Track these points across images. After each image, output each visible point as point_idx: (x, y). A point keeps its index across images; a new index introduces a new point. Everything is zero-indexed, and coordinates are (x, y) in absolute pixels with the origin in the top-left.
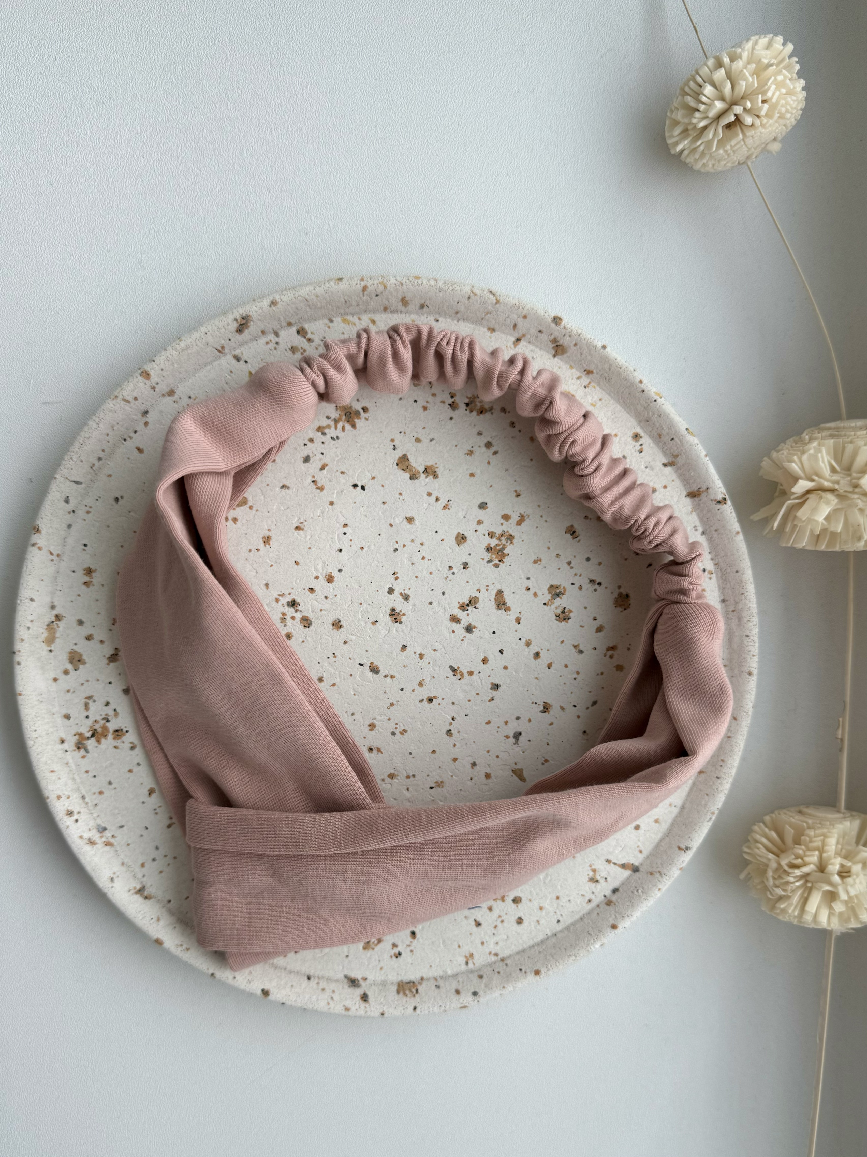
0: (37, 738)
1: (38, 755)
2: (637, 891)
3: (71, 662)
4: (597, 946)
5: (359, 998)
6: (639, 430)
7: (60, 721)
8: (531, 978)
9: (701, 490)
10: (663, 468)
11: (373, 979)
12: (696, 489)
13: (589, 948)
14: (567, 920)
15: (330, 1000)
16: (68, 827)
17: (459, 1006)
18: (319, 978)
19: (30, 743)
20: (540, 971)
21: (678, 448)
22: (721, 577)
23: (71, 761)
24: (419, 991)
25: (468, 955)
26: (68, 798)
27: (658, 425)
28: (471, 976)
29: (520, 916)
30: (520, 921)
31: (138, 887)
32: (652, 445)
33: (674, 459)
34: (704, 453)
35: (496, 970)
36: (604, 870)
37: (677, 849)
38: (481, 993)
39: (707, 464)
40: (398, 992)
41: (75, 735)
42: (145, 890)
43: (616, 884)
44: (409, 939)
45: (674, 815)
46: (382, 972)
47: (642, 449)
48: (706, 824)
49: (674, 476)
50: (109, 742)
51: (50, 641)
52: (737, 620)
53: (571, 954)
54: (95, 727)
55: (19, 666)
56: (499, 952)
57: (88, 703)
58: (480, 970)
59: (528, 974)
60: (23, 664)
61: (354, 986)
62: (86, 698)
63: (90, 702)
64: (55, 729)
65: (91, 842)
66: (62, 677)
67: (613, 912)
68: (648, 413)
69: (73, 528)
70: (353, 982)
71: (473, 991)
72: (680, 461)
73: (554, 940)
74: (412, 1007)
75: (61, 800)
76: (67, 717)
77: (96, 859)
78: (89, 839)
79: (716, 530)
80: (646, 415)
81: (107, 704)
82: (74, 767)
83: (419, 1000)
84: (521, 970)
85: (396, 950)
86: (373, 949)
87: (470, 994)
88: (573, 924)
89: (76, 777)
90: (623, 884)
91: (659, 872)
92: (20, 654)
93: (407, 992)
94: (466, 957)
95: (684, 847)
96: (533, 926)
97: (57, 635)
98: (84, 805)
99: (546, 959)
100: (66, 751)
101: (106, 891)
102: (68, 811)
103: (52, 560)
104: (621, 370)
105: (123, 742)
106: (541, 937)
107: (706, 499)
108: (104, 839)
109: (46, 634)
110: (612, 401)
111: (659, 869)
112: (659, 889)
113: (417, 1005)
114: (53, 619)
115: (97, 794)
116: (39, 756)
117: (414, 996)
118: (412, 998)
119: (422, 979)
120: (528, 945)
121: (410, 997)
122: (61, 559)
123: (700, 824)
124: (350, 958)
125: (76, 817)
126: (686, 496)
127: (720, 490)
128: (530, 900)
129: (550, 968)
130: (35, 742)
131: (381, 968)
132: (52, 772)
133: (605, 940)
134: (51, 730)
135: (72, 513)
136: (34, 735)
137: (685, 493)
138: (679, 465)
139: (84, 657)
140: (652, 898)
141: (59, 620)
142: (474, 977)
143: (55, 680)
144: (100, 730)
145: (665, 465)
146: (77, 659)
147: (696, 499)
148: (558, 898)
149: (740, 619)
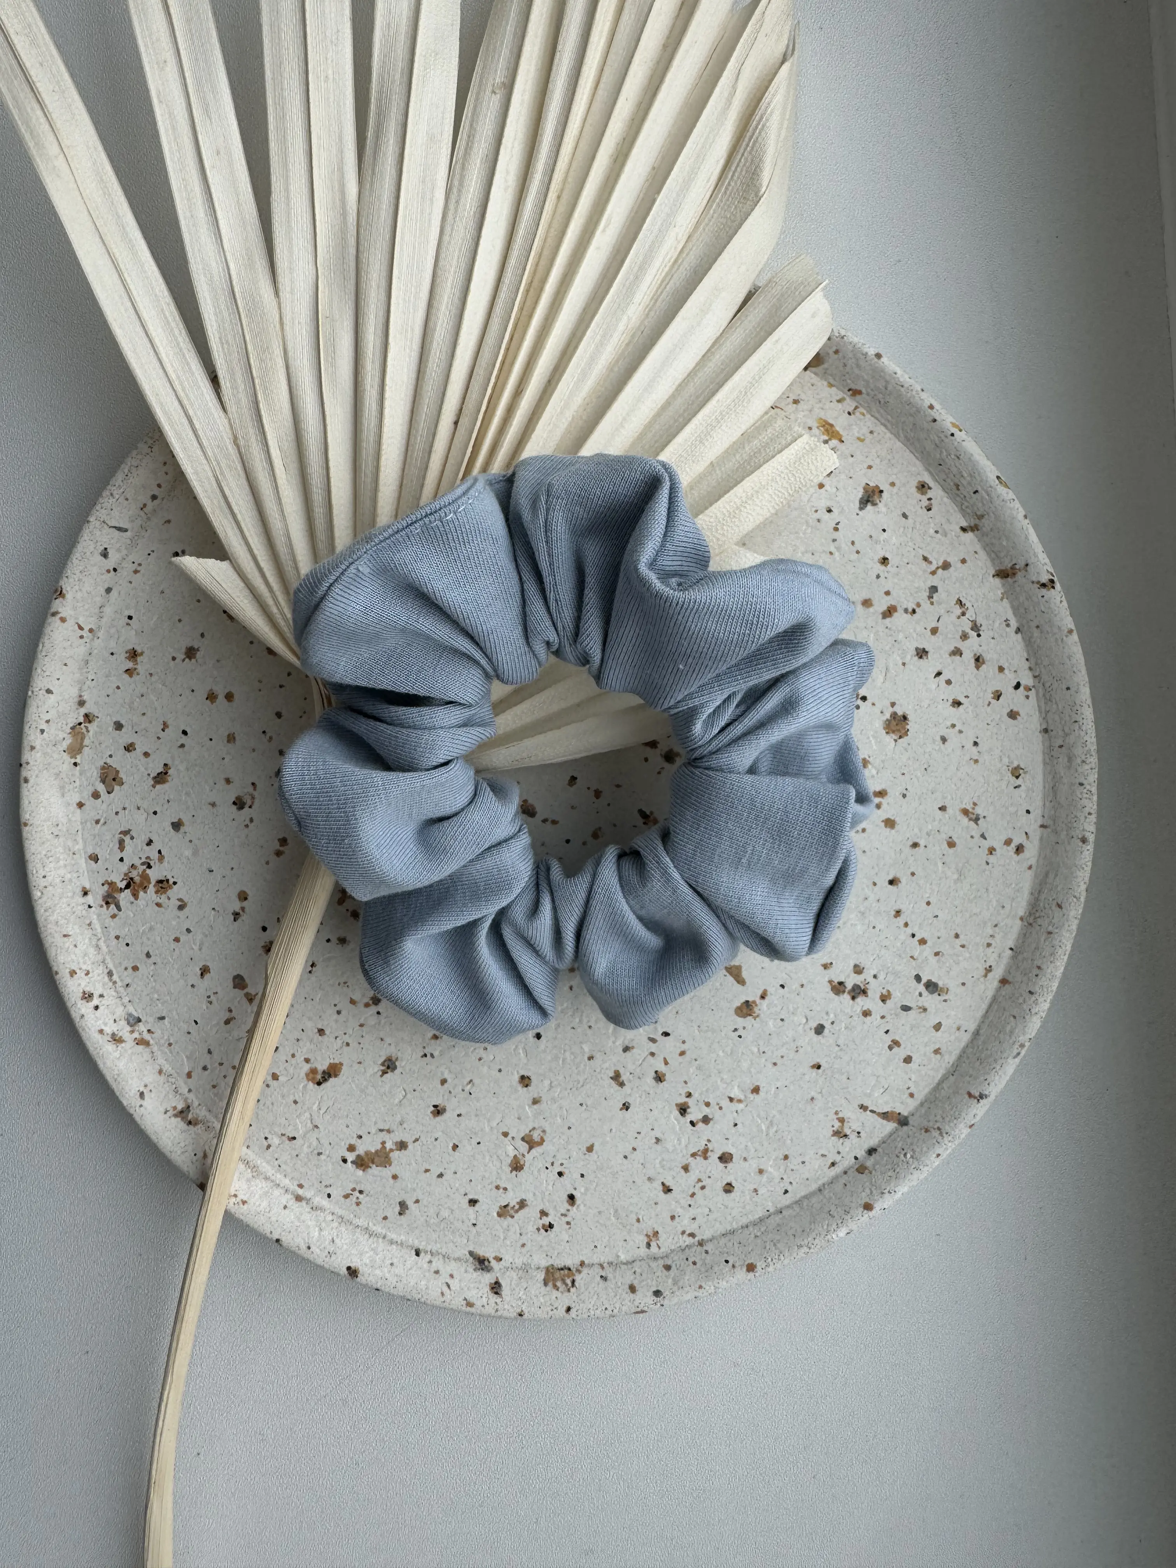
0: (46, 887)
1: (45, 911)
2: (905, 1155)
3: (103, 781)
4: (842, 1233)
5: (488, 1289)
6: (928, 479)
7: (83, 862)
8: (741, 1274)
9: (1017, 567)
10: (962, 533)
11: (511, 1260)
12: (1009, 565)
13: (829, 1237)
14: (798, 1191)
15: (445, 1289)
16: (83, 1016)
17: (634, 1310)
18: (432, 1254)
19: (36, 894)
20: (755, 1267)
21: (983, 504)
22: (1044, 695)
23: (95, 922)
24: (576, 1284)
25: (651, 1233)
26: (87, 974)
27: (954, 470)
28: (654, 1264)
29: (729, 1181)
30: (729, 1188)
31: (180, 1107)
32: (946, 500)
33: (977, 521)
34: (1022, 512)
35: (691, 1260)
36: (856, 1120)
37: (967, 1096)
38: (666, 1293)
39: (1027, 529)
40: (546, 1284)
41: (103, 885)
42: (189, 1111)
43: (873, 1142)
44: (567, 1206)
45: (963, 1044)
46: (524, 1250)
47: (931, 505)
48: (1010, 1060)
49: (978, 547)
50: (150, 895)
51: (75, 750)
52: (1066, 760)
53: (802, 1243)
54: (131, 875)
55: (26, 785)
56: (696, 1232)
57: (124, 841)
58: (667, 1256)
59: (737, 1269)
60: (32, 781)
61: (482, 1269)
62: (121, 833)
63: (127, 839)
64: (75, 875)
65: (116, 1039)
66: (90, 802)
67: (867, 1184)
68: (941, 452)
69: (114, 593)
70: (482, 1263)
71: (655, 1289)
72: (986, 524)
73: (778, 1219)
74: (565, 1308)
75: (75, 976)
76: (95, 858)
77: (121, 1065)
78: (113, 1035)
79: (1038, 627)
80: (938, 456)
81: (149, 843)
82: (99, 930)
83: (574, 1297)
84: (727, 1262)
85: (546, 1221)
86: (512, 1217)
87: (650, 1293)
88: (806, 1197)
89: (102, 943)
90: (884, 1142)
91: (939, 1129)
92: (29, 767)
93: (559, 1284)
94: (647, 1235)
95: (977, 1094)
96: (748, 1197)
97: (86, 742)
98: (111, 984)
99: (765, 1248)
100: (90, 907)
101: (132, 1111)
102: (84, 993)
103: (82, 637)
104: (902, 390)
105: (169, 898)
106: (759, 1213)
107: (1024, 580)
108: (136, 1035)
109: (69, 741)
110: (888, 435)
111: (938, 1125)
112: (938, 1155)
113: (572, 1306)
114: (81, 719)
115: (130, 970)
116: (47, 914)
117: (569, 1291)
118: (566, 1294)
119: (582, 1264)
120: (740, 1224)
121: (562, 1293)
122: (94, 636)
123: (1003, 1061)
124: (477, 1227)
125: (96, 1001)
126: (994, 576)
127: (1045, 567)
128: (745, 1159)
129: (771, 1263)
130: (42, 893)
131: (523, 1245)
132: (65, 936)
133: (853, 1225)
134: (69, 876)
135: (112, 572)
136: (42, 883)
137: (993, 572)
138: (984, 529)
139: (122, 775)
140: (926, 1168)
141: (90, 722)
142: (657, 1266)
143: (80, 805)
144: (137, 879)
145: (964, 529)
146: (111, 777)
147: (1009, 579)
148: (786, 1157)
149: (1070, 759)
